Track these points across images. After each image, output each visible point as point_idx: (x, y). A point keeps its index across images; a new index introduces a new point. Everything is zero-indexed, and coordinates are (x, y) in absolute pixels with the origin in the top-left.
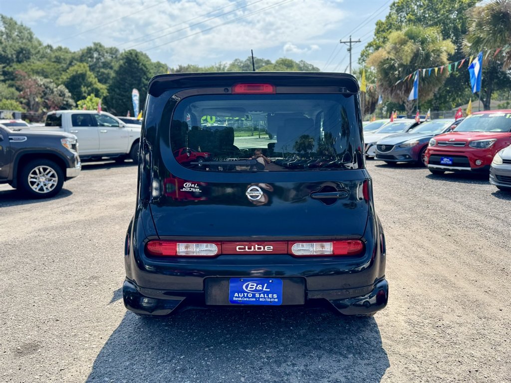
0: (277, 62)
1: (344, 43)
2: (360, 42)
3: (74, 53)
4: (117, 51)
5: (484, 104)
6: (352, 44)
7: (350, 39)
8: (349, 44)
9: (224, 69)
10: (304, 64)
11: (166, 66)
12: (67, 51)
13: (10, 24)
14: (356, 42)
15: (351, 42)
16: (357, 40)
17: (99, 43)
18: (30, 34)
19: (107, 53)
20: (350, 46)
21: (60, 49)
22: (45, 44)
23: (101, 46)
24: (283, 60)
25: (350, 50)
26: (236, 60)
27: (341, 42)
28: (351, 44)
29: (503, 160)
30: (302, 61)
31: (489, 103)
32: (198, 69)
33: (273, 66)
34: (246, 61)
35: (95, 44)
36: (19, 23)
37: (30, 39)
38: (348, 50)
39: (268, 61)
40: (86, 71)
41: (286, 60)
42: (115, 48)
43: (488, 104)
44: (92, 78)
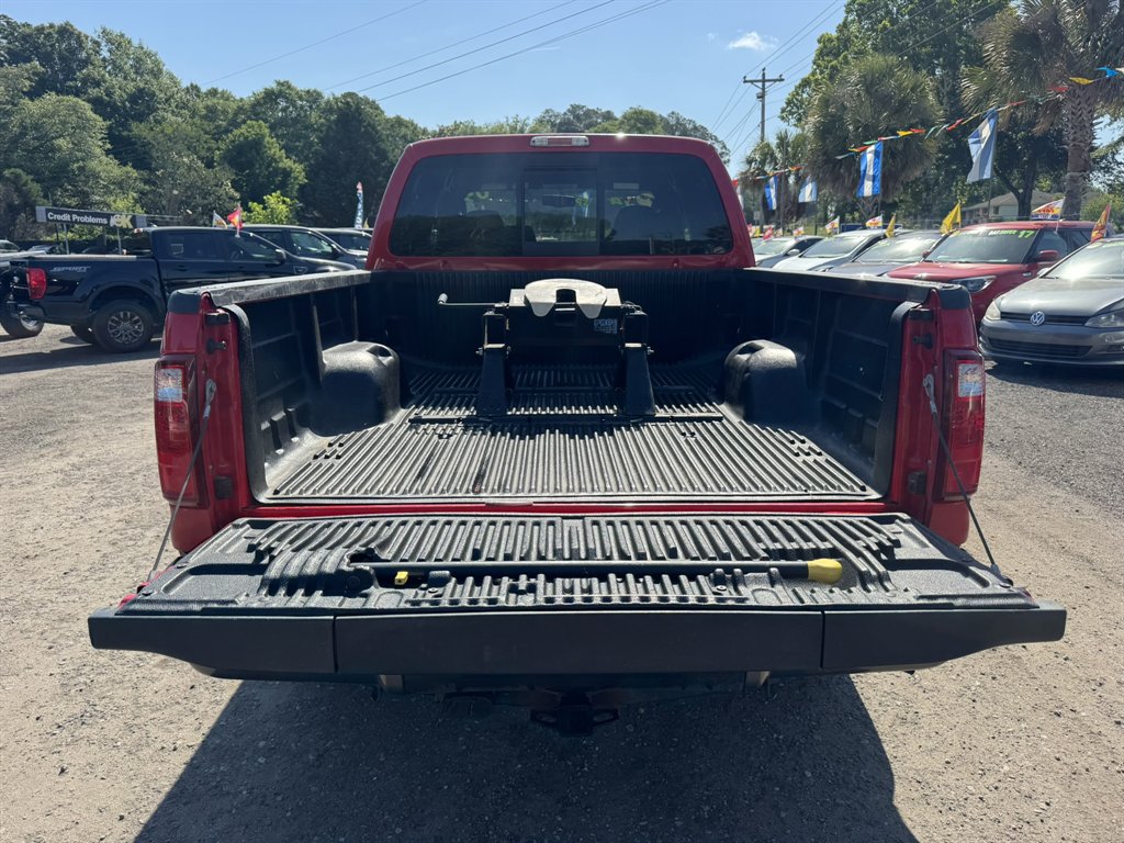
0: (625, 117)
1: (752, 82)
2: (782, 80)
3: (242, 100)
4: (319, 95)
5: (1018, 199)
6: (767, 84)
7: (764, 75)
8: (760, 84)
9: (522, 131)
10: (678, 119)
11: (412, 124)
12: (226, 97)
13: (120, 44)
14: (775, 81)
15: (764, 81)
16: (777, 77)
17: (287, 82)
18: (157, 63)
19: (301, 98)
20: (763, 89)
21: (213, 93)
22: (185, 84)
23: (289, 87)
24: (635, 113)
25: (762, 97)
26: (547, 111)
27: (745, 82)
28: (764, 85)
29: (1002, 313)
30: (673, 113)
31: (1030, 198)
32: (473, 130)
33: (617, 122)
34: (565, 114)
35: (279, 83)
36: (135, 43)
37: (156, 73)
38: (758, 97)
39: (609, 112)
40: (263, 136)
41: (641, 112)
42: (315, 91)
43: (1027, 201)
44: (274, 149)
